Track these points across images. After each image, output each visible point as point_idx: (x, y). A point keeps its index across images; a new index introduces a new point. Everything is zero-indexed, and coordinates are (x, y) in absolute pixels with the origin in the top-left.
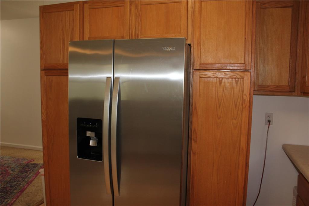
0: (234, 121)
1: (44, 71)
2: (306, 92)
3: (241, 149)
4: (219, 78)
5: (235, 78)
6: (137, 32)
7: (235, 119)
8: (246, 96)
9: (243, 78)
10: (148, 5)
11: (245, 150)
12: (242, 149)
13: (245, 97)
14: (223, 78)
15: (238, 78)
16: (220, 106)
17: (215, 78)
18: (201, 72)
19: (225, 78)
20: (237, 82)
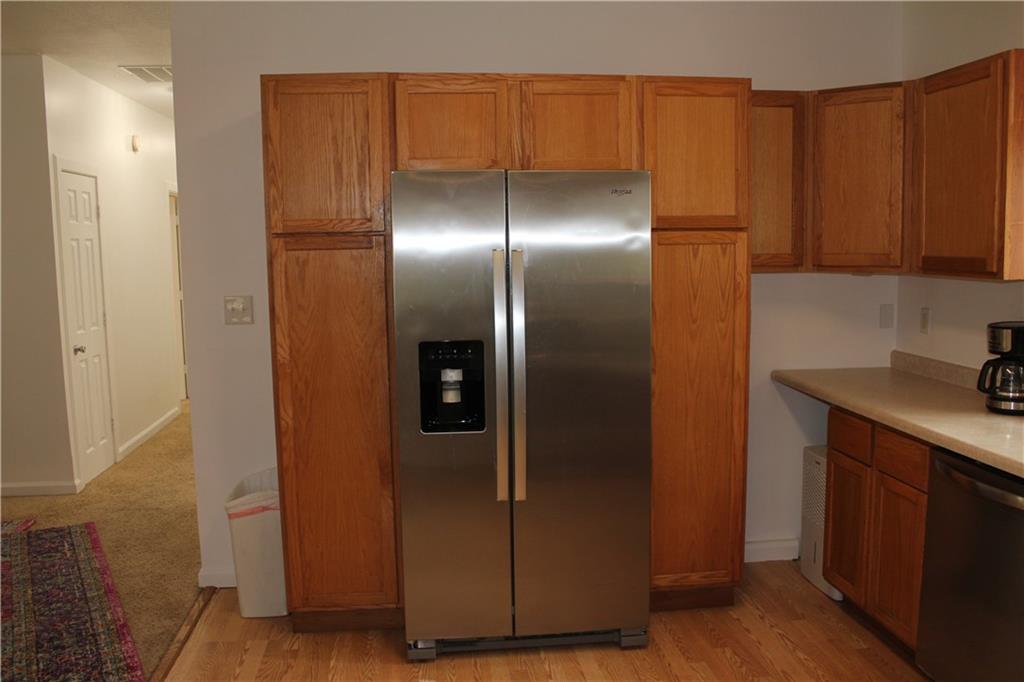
0: (722, 325)
1: (282, 240)
2: (824, 264)
3: (735, 375)
4: (693, 244)
5: (721, 244)
6: (527, 152)
7: (723, 321)
8: (741, 275)
9: (735, 244)
10: (550, 96)
11: (742, 376)
12: (738, 375)
13: (739, 278)
14: (699, 244)
15: (726, 244)
16: (695, 297)
17: (684, 244)
18: (661, 233)
19: (703, 244)
20: (724, 251)
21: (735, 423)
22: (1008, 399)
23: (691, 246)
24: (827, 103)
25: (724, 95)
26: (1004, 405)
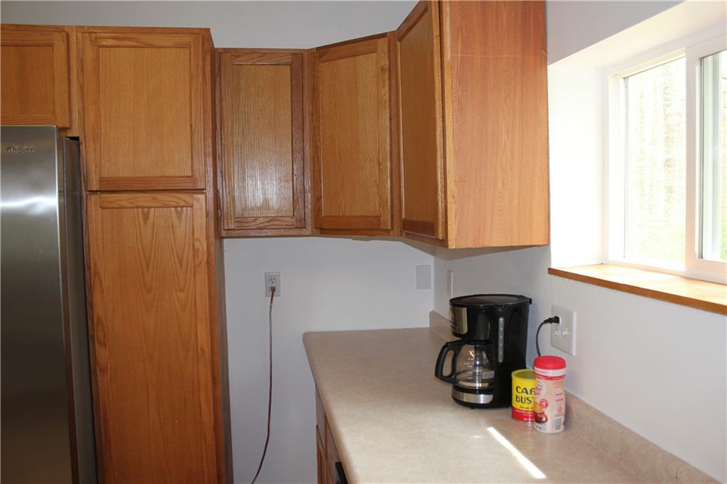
0: (181, 295)
2: (324, 227)
3: (199, 350)
4: (142, 207)
5: (176, 207)
7: (181, 290)
8: (200, 242)
9: (191, 207)
11: (207, 351)
12: (202, 349)
13: (197, 244)
14: (150, 208)
15: (182, 207)
16: (148, 265)
17: (133, 208)
18: (104, 195)
19: (155, 208)
20: (179, 215)
21: (203, 400)
22: (473, 391)
23: (140, 209)
24: (323, 59)
25: (177, 46)
26: (467, 398)
